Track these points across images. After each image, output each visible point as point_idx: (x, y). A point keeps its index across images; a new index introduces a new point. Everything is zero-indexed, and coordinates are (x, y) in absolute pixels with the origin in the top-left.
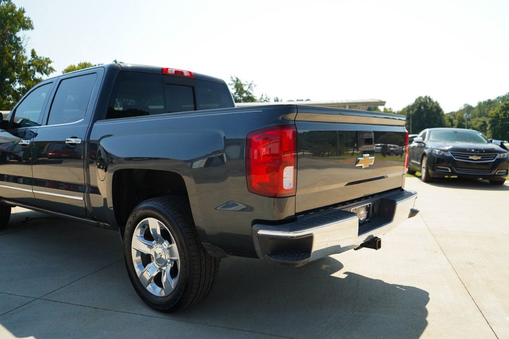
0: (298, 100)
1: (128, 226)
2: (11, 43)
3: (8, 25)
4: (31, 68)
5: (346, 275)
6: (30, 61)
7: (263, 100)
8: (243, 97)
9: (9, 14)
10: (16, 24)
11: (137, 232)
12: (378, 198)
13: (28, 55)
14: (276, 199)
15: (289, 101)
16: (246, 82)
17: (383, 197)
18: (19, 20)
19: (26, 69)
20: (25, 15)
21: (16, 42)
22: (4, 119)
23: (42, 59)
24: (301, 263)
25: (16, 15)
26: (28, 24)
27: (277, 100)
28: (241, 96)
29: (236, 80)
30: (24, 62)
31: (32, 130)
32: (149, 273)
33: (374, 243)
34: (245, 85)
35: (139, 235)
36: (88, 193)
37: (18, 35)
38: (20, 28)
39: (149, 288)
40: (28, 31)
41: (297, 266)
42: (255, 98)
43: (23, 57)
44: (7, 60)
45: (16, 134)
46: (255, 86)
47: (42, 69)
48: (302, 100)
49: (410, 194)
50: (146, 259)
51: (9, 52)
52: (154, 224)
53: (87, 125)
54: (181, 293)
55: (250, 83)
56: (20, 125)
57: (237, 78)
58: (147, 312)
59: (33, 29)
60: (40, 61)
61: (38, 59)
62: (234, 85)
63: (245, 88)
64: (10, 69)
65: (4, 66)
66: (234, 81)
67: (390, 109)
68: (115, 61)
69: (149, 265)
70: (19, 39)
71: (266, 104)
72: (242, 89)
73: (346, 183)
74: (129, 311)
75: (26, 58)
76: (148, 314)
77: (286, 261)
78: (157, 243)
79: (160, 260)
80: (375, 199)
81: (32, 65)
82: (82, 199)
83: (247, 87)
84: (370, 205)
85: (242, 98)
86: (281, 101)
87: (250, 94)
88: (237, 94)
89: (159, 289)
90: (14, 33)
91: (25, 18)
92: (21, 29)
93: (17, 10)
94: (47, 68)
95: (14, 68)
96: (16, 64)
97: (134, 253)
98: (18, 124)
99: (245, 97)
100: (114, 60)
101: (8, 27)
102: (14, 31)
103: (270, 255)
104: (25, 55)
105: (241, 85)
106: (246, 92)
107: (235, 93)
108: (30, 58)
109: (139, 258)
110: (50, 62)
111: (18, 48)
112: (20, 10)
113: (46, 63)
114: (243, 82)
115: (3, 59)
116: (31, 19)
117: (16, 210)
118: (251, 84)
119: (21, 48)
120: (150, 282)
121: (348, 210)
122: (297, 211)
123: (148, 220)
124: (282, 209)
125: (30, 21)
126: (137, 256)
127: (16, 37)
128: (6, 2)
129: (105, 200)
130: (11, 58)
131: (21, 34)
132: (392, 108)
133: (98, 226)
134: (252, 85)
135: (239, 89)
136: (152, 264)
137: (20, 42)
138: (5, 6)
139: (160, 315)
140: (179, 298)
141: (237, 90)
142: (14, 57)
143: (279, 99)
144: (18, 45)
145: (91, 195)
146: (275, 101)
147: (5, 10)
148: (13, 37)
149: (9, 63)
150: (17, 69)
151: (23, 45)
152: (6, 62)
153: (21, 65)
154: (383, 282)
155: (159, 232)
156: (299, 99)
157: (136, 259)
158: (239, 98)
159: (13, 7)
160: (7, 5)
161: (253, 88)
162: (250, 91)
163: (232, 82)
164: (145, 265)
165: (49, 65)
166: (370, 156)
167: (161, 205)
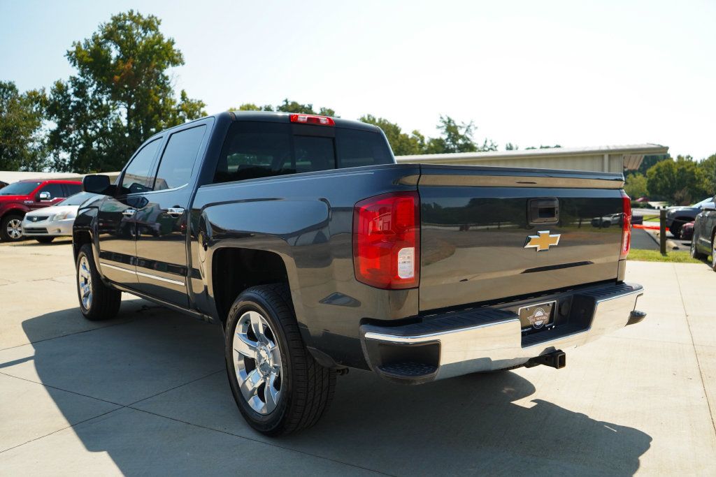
0: (542, 147)
1: (229, 320)
2: (158, 83)
3: (155, 60)
4: (181, 114)
5: (535, 404)
6: (179, 105)
7: (486, 149)
8: (458, 144)
9: (157, 47)
10: (163, 60)
11: (239, 329)
12: (570, 294)
13: (177, 97)
14: (392, 292)
15: (528, 149)
16: (463, 123)
17: (579, 292)
18: (167, 54)
19: (174, 115)
20: (174, 47)
21: (164, 82)
22: (112, 184)
23: (194, 101)
24: (420, 380)
25: (163, 48)
26: (178, 58)
27: (510, 148)
28: (454, 143)
29: (447, 121)
30: (173, 107)
31: (144, 196)
32: (252, 381)
33: (553, 360)
34: (461, 127)
35: (241, 333)
36: (190, 277)
37: (166, 72)
38: (168, 64)
39: (251, 402)
40: (178, 67)
41: (414, 384)
42: (475, 146)
43: (171, 100)
44: (151, 104)
45: (125, 202)
46: (476, 128)
47: (194, 115)
48: (547, 147)
49: (630, 289)
50: (250, 364)
51: (155, 95)
52: (256, 319)
53: (190, 192)
54: (283, 412)
55: (467, 123)
56: (129, 191)
57: (448, 118)
58: (247, 432)
59: (183, 64)
60: (192, 105)
61: (189, 103)
62: (445, 128)
63: (461, 132)
64: (157, 116)
65: (149, 112)
66: (445, 122)
67: (688, 157)
68: (286, 101)
69: (253, 372)
70: (166, 78)
71: (491, 153)
72: (456, 133)
73: (524, 270)
74: (226, 431)
75: (175, 102)
76: (248, 437)
77: (399, 376)
78: (262, 344)
79: (264, 367)
80: (564, 295)
81: (182, 110)
82: (183, 284)
83: (464, 130)
84: (554, 303)
85: (456, 146)
86: (517, 149)
87: (468, 139)
88: (449, 140)
89: (262, 404)
90: (162, 71)
91: (175, 50)
92: (170, 65)
93: (165, 41)
94: (199, 113)
95: (160, 116)
96: (163, 109)
97: (236, 356)
98: (127, 189)
99: (461, 145)
100: (285, 99)
101: (154, 63)
102: (161, 68)
103: (380, 367)
104: (173, 98)
105: (456, 127)
106: (462, 137)
107: (447, 139)
108: (179, 101)
109: (242, 362)
110: (203, 106)
111: (165, 89)
112: (169, 41)
113: (198, 107)
114: (458, 123)
115: (147, 104)
116: (181, 52)
117: (126, 297)
118: (469, 126)
119: (169, 89)
120: (252, 394)
121: (512, 309)
122: (422, 309)
123: (249, 314)
124: (400, 305)
125: (180, 55)
126: (240, 359)
127: (163, 76)
128: (153, 32)
129: (206, 288)
130: (157, 103)
131: (169, 71)
132: (691, 156)
133: (203, 319)
134: (471, 128)
135: (452, 133)
136: (255, 371)
137: (168, 81)
138: (151, 36)
139: (262, 439)
140: (281, 418)
141: (449, 136)
142: (161, 101)
143: (514, 146)
144: (165, 86)
145: (193, 279)
146: (508, 149)
147: (150, 42)
148: (160, 76)
149: (155, 109)
150: (164, 117)
151: (171, 85)
152: (150, 108)
153: (169, 111)
154: (586, 417)
155: (261, 331)
156: (544, 146)
157: (238, 363)
158: (452, 146)
159: (161, 38)
160: (154, 37)
161: (473, 131)
162: (469, 136)
163: (443, 124)
164: (248, 372)
165: (202, 110)
166: (550, 234)
167: (263, 295)
